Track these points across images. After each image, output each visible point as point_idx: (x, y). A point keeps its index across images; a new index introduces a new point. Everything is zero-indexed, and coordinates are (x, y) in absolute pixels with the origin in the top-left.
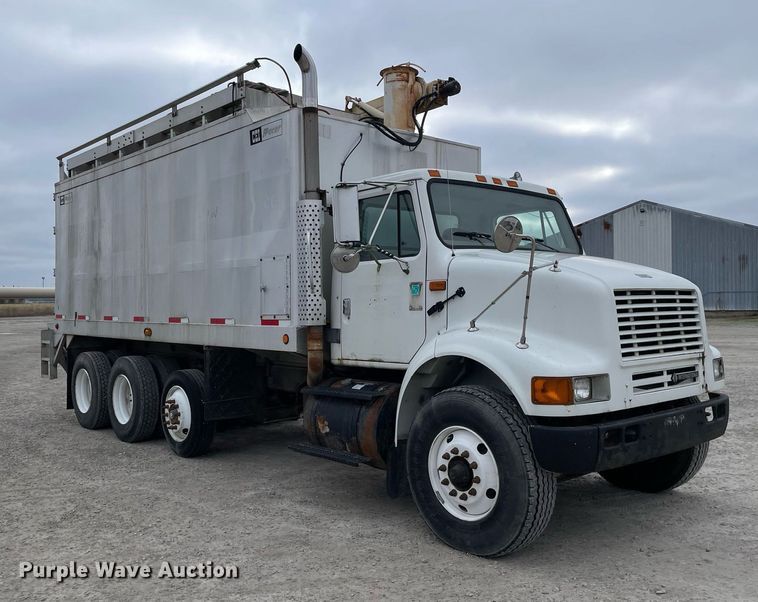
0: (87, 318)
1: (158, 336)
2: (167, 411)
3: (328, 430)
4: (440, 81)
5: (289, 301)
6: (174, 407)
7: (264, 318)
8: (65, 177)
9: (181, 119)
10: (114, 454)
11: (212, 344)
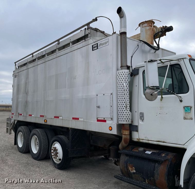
0: (23, 115)
1: (49, 123)
2: (52, 151)
3: (135, 171)
4: (163, 27)
5: (112, 112)
6: (56, 150)
7: (98, 119)
8: (17, 69)
9: (61, 45)
10: (33, 166)
11: (73, 127)
